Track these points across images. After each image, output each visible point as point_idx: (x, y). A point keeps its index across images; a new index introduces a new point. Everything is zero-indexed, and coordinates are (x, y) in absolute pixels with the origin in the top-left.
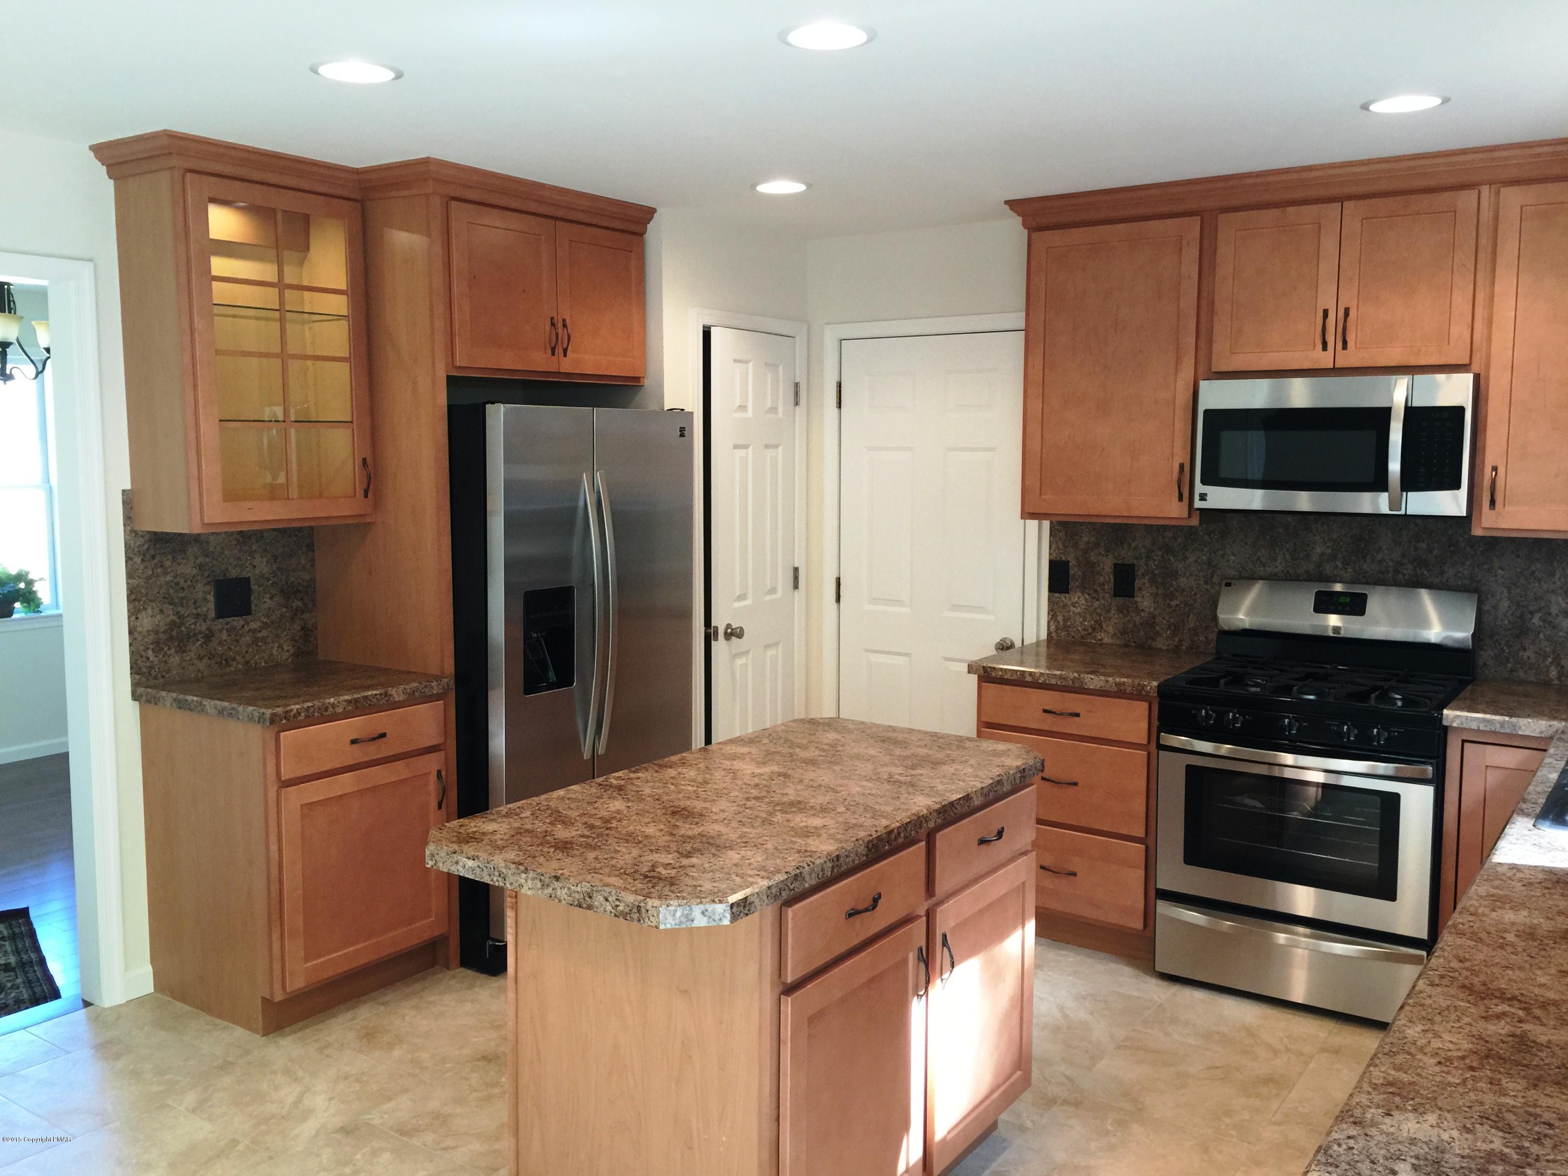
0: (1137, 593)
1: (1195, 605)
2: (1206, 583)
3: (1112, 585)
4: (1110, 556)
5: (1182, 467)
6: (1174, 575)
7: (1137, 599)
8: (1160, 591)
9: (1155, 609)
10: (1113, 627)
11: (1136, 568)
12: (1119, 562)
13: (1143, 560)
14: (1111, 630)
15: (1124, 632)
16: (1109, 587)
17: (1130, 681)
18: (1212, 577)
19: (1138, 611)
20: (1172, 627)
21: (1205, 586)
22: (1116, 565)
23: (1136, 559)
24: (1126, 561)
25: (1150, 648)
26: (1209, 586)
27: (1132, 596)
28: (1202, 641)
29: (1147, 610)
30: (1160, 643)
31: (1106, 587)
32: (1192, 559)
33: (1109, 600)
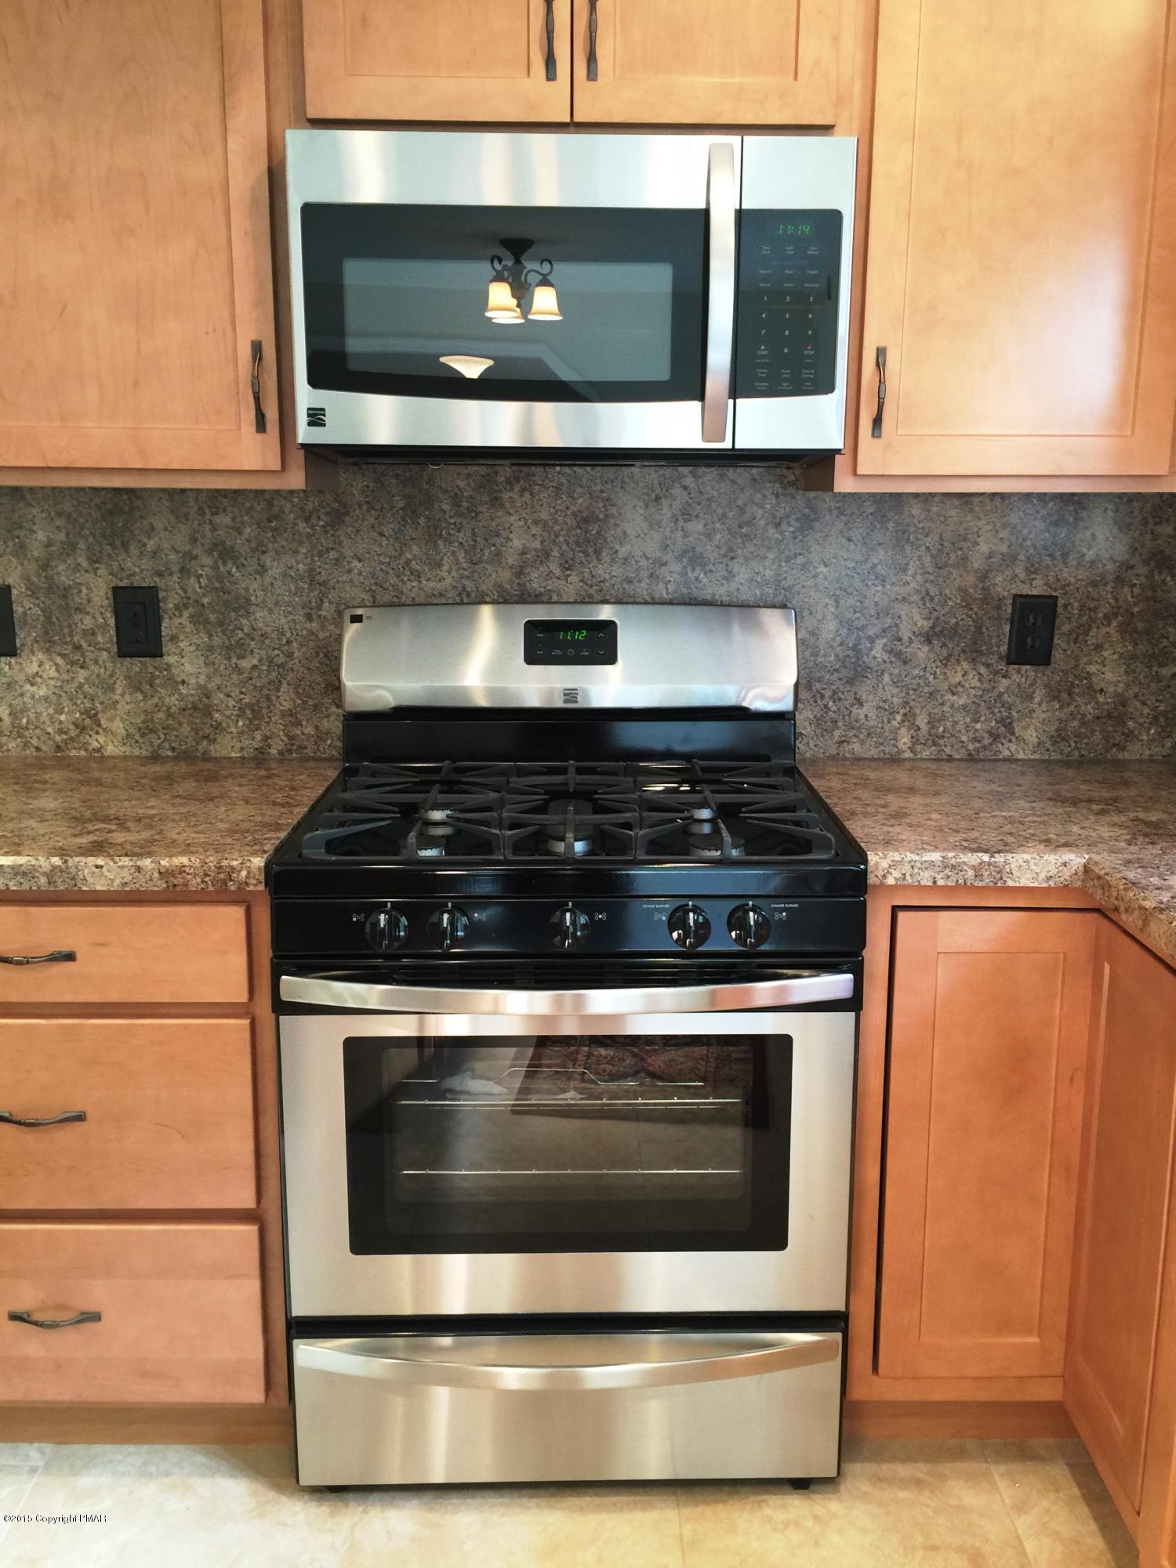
0: (167, 647)
1: (290, 665)
2: (309, 617)
3: (113, 632)
4: (102, 571)
5: (257, 349)
6: (244, 605)
7: (171, 660)
8: (216, 641)
9: (209, 677)
10: (122, 720)
11: (161, 595)
12: (121, 584)
13: (175, 578)
14: (118, 726)
15: (147, 729)
16: (107, 637)
17: (196, 861)
18: (319, 608)
19: (174, 683)
20: (248, 712)
21: (308, 625)
22: (116, 590)
23: (160, 574)
24: (137, 582)
25: (206, 758)
26: (314, 625)
27: (157, 653)
28: (309, 736)
29: (193, 681)
30: (227, 747)
31: (100, 639)
32: (275, 570)
33: (110, 664)
